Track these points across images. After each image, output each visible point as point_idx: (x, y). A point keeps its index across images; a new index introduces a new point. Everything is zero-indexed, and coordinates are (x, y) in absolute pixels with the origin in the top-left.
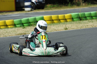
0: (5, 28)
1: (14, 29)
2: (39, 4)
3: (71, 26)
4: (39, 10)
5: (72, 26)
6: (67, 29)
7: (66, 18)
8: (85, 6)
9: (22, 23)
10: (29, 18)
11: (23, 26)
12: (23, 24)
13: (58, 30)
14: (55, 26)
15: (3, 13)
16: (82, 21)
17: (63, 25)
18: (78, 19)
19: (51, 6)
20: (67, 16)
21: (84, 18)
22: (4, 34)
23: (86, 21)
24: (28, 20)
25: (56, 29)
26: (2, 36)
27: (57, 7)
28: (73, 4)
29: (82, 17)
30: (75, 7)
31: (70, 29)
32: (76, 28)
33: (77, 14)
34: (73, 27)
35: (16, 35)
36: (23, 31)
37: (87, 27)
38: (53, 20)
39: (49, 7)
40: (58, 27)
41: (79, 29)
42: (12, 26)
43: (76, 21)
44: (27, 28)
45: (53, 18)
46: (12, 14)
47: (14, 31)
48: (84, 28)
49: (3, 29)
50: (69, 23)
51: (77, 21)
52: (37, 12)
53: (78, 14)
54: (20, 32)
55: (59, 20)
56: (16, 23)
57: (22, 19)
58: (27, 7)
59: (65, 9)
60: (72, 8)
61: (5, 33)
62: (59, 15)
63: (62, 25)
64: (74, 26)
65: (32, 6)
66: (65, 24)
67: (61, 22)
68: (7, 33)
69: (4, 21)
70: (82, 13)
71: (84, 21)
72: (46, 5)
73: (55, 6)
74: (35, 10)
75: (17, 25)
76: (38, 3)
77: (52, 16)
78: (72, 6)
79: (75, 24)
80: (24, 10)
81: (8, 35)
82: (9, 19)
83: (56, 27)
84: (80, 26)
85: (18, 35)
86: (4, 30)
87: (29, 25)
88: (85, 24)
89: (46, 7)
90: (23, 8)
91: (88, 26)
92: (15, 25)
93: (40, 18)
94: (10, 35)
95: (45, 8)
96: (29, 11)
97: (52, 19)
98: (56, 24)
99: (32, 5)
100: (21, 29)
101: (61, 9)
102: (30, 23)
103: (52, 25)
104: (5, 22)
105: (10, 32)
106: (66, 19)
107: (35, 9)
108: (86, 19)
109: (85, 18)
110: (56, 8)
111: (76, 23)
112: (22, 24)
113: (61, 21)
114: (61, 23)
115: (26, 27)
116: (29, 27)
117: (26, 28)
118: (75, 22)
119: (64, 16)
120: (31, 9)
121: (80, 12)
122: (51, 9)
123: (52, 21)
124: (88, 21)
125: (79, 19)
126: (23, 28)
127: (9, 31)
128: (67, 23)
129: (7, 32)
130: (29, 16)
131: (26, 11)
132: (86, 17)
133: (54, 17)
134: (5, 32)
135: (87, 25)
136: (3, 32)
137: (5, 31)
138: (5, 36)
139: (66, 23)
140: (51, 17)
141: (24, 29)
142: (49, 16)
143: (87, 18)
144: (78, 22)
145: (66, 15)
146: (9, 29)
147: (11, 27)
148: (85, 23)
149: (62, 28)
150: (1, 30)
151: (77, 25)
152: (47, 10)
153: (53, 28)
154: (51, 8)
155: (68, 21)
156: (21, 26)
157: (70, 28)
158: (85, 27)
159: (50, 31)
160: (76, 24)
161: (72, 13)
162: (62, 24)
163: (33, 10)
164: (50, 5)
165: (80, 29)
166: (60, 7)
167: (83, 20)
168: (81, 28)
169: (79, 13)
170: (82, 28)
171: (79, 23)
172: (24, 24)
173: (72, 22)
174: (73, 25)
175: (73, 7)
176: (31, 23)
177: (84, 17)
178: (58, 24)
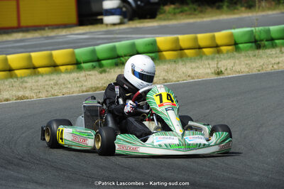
0: (51, 73)
1: (75, 75)
2: (142, 4)
3: (232, 65)
4: (142, 20)
5: (234, 63)
6: (223, 74)
7: (219, 42)
8: (269, 9)
9: (96, 59)
10: (117, 44)
11: (101, 66)
12: (99, 60)
13: (198, 77)
14: (189, 65)
15: (44, 29)
16: (261, 51)
17: (210, 62)
18: (250, 44)
19: (174, 9)
20: (221, 36)
21: (266, 43)
22: (50, 89)
23: (273, 51)
24: (114, 49)
25: (192, 73)
26: (43, 96)
27: (192, 13)
28: (236, 3)
29: (262, 40)
30: (242, 12)
31: (229, 72)
32: (247, 70)
33: (249, 31)
34: (238, 68)
35: (83, 92)
36: (102, 79)
37: (275, 67)
38: (182, 49)
39: (169, 13)
40: (198, 67)
41: (255, 72)
42: (69, 67)
43: (246, 50)
44: (112, 70)
45: (183, 44)
46: (68, 33)
47: (75, 82)
48: (269, 69)
49: (44, 76)
50: (226, 55)
51: (248, 50)
52: (137, 28)
53: (252, 31)
54: (92, 84)
55: (200, 48)
56: (80, 59)
57: (98, 48)
58: (110, 12)
59: (215, 18)
60: (234, 14)
61: (52, 88)
62: (200, 36)
63: (206, 62)
64: (240, 65)
65: (124, 9)
66: (216, 60)
67: (204, 54)
68: (56, 88)
69: (49, 52)
70: (260, 28)
71: (269, 51)
72: (162, 7)
73: (186, 11)
74: (131, 22)
75: (83, 65)
76: (139, 3)
77: (180, 37)
78: (235, 9)
79: (242, 59)
80: (101, 22)
81: (59, 92)
82: (61, 46)
83: (192, 68)
84: (258, 65)
85: (87, 91)
86: (48, 77)
87: (116, 65)
88: (270, 59)
89: (162, 11)
90: (100, 17)
91: (279, 63)
92: (77, 64)
93: (146, 45)
94: (64, 91)
95: (159, 16)
96: (114, 25)
97: (181, 47)
98: (191, 59)
99: (124, 6)
100: (95, 75)
101: (203, 18)
102: (119, 57)
103: (180, 63)
104: (51, 56)
105: (64, 84)
106: (217, 46)
107: (131, 19)
108: (274, 46)
109: (270, 42)
110: (190, 14)
111: (246, 56)
112: (97, 62)
113: (204, 50)
114: (203, 58)
115: (108, 70)
116: (117, 68)
117: (109, 72)
118: (243, 54)
119: (213, 38)
120: (121, 20)
121: (255, 27)
122: (176, 19)
123: (179, 52)
124: (278, 50)
125: (253, 44)
126: (101, 73)
127: (61, 81)
128: (222, 56)
129: (56, 84)
130: (115, 38)
131: (107, 25)
132: (272, 39)
133: (184, 39)
134: (52, 82)
135: (277, 60)
136: (47, 83)
137: (50, 80)
138: (53, 95)
139: (217, 55)
140: (177, 40)
141: (103, 75)
142: (170, 37)
143: (277, 41)
144: (251, 53)
145: (217, 34)
146: (63, 75)
147: (67, 69)
148: (271, 56)
149: (209, 71)
150: (40, 78)
151: (249, 62)
152: (165, 20)
153: (184, 70)
154: (175, 14)
155: (225, 52)
156: (94, 67)
157: (228, 70)
158: (271, 66)
159: (175, 79)
160: (247, 59)
161: (234, 29)
162: (207, 59)
163: (126, 20)
164: (173, 6)
165: (257, 72)
166: (201, 12)
167: (265, 47)
168: (259, 71)
169: (253, 29)
170: (262, 69)
171: (255, 56)
172: (104, 62)
173: (235, 53)
174: (237, 61)
175: (236, 11)
176: (122, 58)
177: (267, 40)
178: (195, 59)
